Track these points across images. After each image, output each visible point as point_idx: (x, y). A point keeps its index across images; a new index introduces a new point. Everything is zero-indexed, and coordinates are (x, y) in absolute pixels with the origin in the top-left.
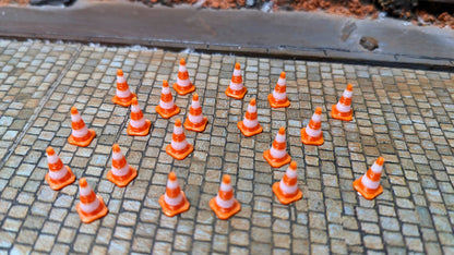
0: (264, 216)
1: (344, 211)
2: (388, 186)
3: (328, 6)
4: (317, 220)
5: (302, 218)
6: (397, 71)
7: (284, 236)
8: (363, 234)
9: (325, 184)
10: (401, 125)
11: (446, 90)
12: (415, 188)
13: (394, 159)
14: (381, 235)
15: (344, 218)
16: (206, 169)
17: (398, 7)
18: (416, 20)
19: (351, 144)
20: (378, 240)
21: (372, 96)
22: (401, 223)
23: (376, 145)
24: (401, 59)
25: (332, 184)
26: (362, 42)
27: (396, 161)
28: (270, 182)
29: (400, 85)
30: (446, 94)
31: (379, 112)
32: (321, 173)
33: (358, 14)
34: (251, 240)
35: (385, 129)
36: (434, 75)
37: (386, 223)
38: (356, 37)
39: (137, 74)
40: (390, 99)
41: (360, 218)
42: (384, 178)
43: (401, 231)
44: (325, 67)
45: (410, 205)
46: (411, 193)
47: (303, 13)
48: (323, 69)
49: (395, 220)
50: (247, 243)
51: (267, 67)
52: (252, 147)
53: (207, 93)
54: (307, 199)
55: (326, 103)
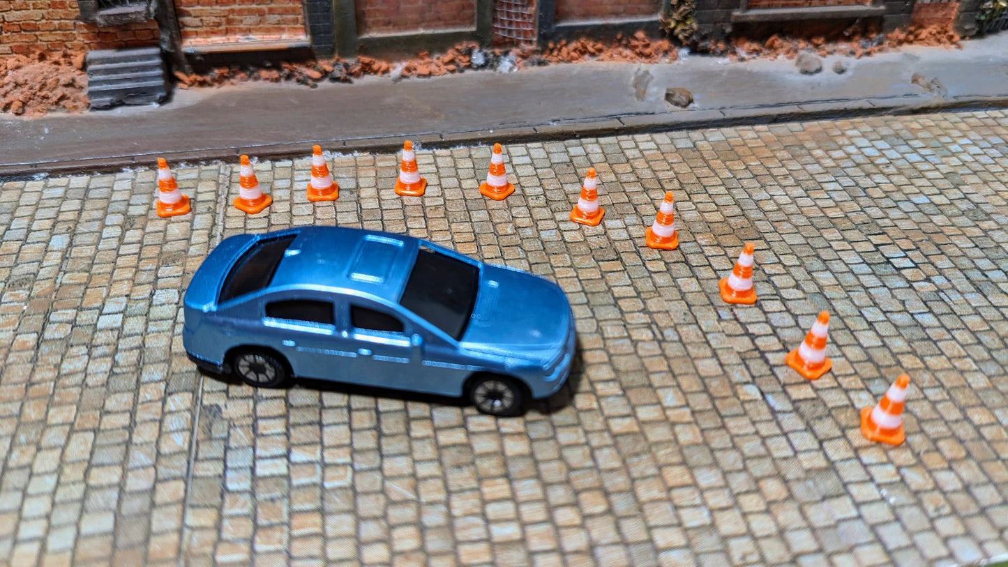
0: (621, 341)
1: (720, 317)
2: (766, 278)
3: (600, 51)
4: (690, 332)
5: (670, 334)
6: (729, 131)
7: (656, 359)
8: (753, 337)
9: (684, 289)
10: (757, 202)
11: (802, 147)
12: (800, 274)
13: (761, 244)
14: (775, 334)
15: (723, 324)
17: (704, 38)
18: (734, 53)
19: (699, 237)
20: (774, 340)
21: (706, 170)
22: (795, 316)
23: (733, 231)
24: (729, 114)
25: (693, 289)
26: (668, 97)
27: (766, 246)
28: (612, 301)
29: (740, 151)
30: (804, 152)
31: (722, 190)
32: (674, 279)
33: (648, 56)
34: (616, 370)
35: (737, 211)
36: (780, 128)
37: (776, 319)
38: (656, 92)
39: (348, 193)
40: (730, 171)
41: (743, 320)
42: (757, 269)
43: (797, 325)
44: (626, 141)
45: (800, 294)
46: (796, 281)
47: (563, 66)
48: (624, 145)
49: (786, 315)
50: (613, 375)
51: (542, 154)
52: (569, 263)
53: (471, 205)
54: (667, 312)
55: (646, 190)
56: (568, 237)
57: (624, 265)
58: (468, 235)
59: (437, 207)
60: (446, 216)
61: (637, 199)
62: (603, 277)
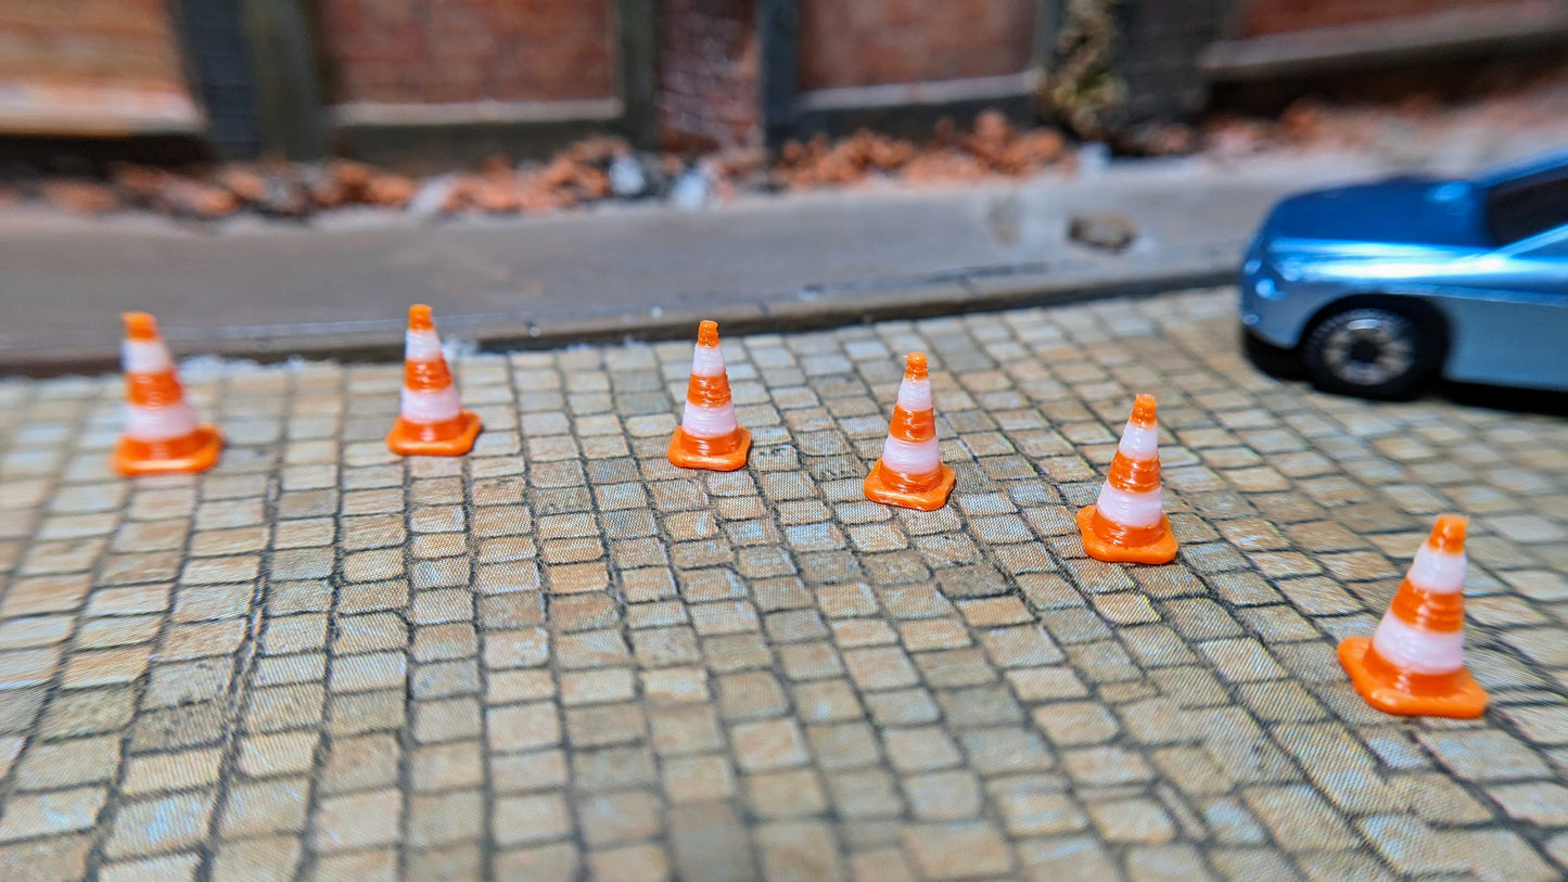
0: (1069, 848)
1: (1378, 759)
2: (1485, 637)
5: (1228, 819)
8: (1532, 833)
9: (1229, 674)
10: (1367, 441)
15: (1401, 784)
16: (725, 725)
19: (1230, 530)
21: (1202, 377)
23: (1323, 514)
25: (1258, 673)
26: (1075, 233)
28: (1014, 713)
31: (1258, 418)
32: (1191, 643)
35: (1318, 464)
38: (1041, 232)
39: (246, 456)
41: (1465, 771)
44: (985, 327)
47: (821, 198)
48: (982, 335)
51: (785, 358)
52: (873, 607)
53: (596, 471)
54: (1197, 744)
55: (1055, 426)
56: (863, 539)
57: (1033, 609)
58: (586, 544)
59: (503, 480)
60: (526, 500)
61: (1034, 445)
62: (975, 643)
